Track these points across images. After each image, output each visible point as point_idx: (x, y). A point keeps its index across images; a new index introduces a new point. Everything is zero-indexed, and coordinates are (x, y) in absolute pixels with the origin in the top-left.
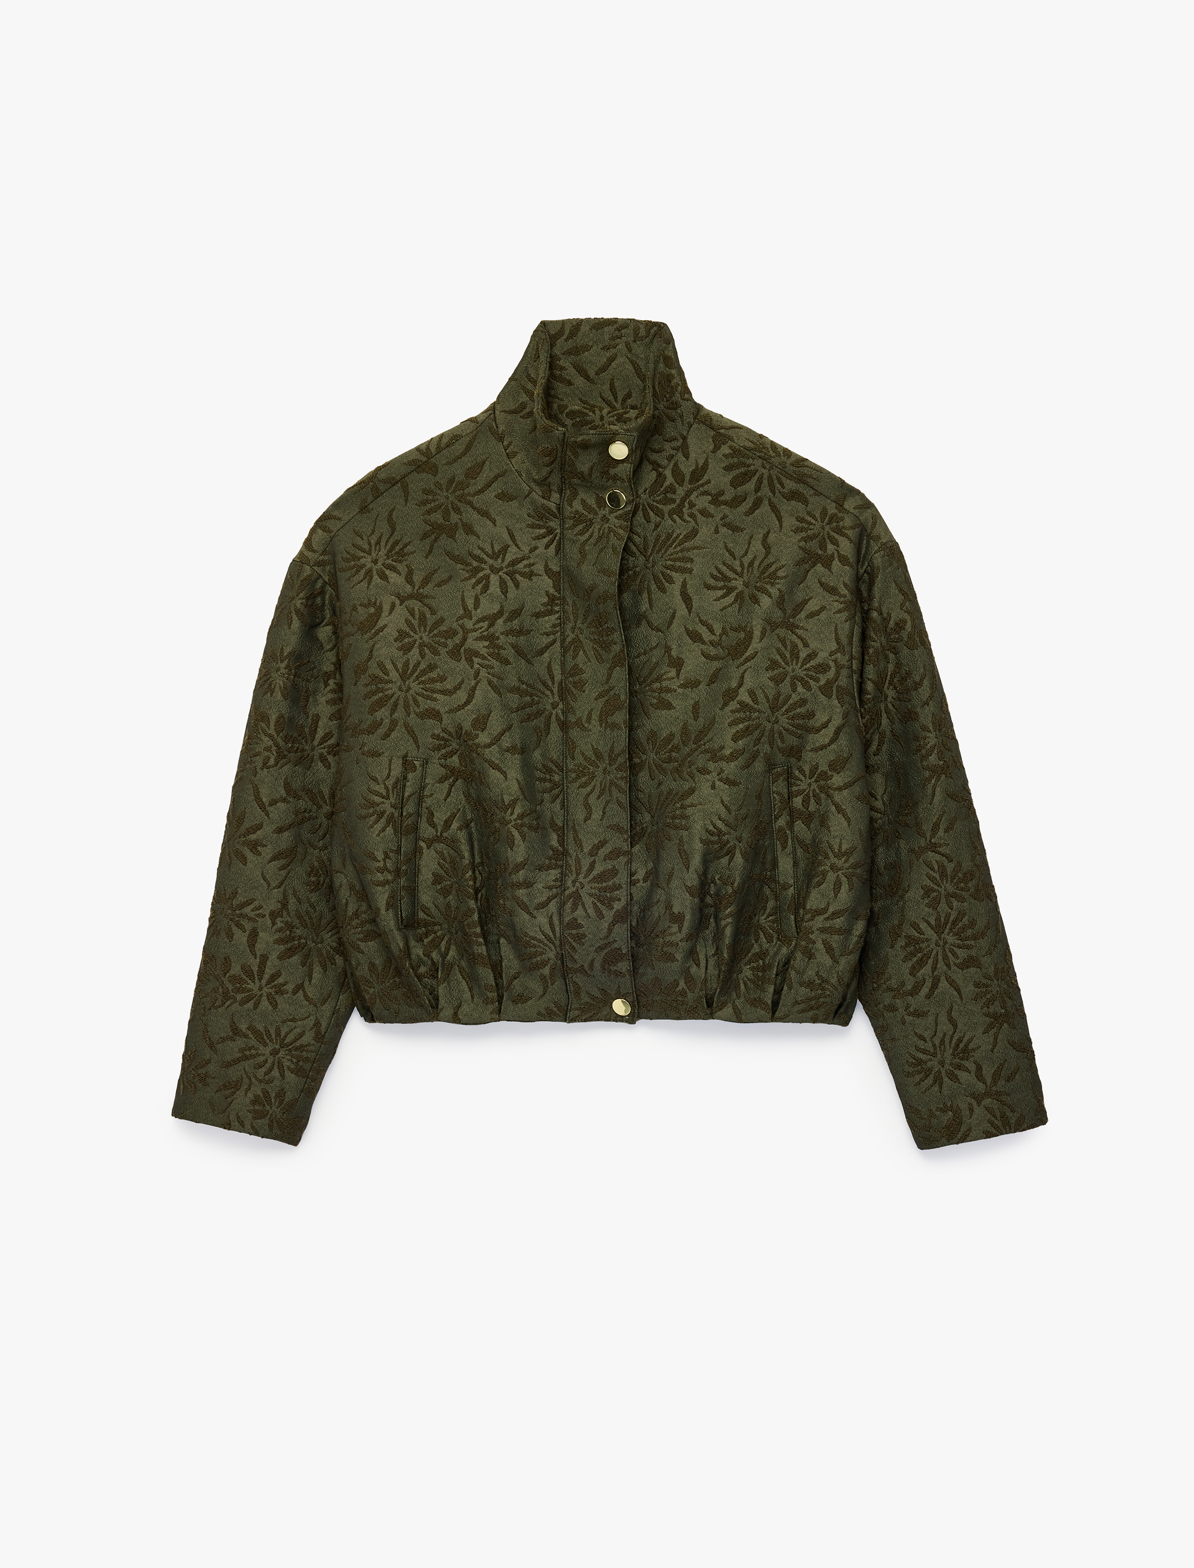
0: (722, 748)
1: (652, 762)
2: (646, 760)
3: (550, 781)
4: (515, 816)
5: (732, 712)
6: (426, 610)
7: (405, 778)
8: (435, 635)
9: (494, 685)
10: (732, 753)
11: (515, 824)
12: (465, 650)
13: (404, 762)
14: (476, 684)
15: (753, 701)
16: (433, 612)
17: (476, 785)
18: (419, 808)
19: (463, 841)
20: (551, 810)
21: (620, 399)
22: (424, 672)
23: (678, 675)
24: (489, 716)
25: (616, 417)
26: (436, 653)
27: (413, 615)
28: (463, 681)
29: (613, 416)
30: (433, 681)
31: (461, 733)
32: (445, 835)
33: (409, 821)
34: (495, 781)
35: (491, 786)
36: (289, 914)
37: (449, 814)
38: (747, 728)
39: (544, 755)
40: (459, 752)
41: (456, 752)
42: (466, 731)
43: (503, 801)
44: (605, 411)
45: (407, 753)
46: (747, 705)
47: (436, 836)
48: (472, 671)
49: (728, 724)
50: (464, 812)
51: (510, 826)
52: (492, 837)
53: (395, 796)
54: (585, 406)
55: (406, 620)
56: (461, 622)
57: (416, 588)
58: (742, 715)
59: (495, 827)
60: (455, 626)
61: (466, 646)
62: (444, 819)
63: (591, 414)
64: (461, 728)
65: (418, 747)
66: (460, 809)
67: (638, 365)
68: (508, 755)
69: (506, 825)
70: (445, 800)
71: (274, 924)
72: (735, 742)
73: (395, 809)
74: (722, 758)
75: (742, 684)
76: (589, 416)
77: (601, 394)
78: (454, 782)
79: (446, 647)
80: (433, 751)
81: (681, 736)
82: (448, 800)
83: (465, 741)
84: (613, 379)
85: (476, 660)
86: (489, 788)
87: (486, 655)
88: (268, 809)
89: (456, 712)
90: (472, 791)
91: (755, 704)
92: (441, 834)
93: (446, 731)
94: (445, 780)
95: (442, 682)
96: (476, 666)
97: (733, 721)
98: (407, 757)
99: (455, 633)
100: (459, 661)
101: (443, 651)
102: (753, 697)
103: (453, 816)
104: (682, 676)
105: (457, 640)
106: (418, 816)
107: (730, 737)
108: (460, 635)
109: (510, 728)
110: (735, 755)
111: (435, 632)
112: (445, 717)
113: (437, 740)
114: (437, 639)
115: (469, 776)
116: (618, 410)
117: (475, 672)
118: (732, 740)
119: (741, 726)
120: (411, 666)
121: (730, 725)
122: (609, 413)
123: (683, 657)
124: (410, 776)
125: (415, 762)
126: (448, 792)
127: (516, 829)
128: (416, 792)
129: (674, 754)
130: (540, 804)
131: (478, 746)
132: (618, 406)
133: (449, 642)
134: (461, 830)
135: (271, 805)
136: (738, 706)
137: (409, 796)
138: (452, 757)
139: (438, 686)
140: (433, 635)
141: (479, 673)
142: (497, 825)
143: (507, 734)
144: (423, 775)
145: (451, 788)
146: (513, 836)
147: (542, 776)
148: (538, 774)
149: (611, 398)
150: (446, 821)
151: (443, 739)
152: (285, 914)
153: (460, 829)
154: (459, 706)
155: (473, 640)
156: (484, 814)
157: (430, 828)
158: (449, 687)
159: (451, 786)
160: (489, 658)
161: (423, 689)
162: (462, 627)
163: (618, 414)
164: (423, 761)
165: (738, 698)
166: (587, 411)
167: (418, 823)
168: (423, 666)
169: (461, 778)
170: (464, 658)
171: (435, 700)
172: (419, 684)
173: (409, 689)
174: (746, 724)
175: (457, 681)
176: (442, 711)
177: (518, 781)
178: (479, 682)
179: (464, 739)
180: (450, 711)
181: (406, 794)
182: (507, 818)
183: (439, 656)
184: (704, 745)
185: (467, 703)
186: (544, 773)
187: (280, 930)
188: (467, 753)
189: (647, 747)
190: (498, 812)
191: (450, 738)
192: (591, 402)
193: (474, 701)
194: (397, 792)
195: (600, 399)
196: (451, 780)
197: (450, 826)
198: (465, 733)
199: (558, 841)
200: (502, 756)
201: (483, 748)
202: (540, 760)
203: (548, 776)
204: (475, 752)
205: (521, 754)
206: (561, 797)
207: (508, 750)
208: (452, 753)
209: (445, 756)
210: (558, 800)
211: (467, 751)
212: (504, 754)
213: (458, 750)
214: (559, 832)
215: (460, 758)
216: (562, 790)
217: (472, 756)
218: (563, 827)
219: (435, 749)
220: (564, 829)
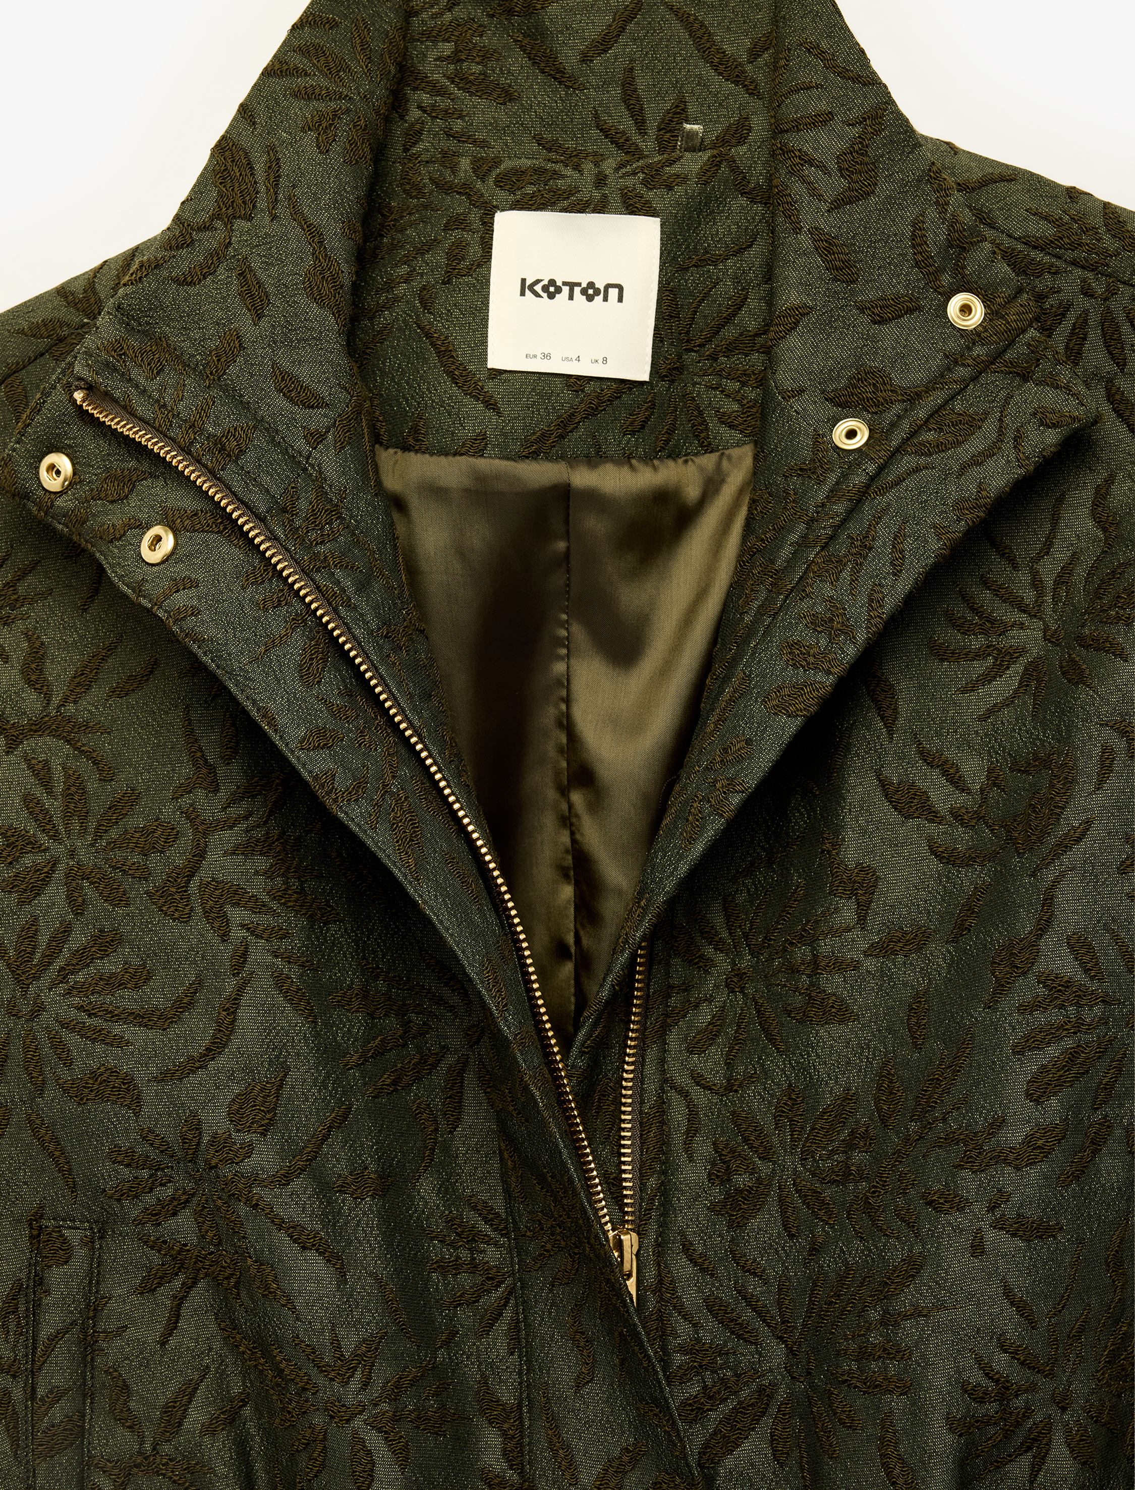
0: (999, 1124)
1: (790, 1182)
2: (771, 1177)
3: (473, 1267)
4: (375, 1391)
5: (1024, 1009)
6: (84, 766)
7: (39, 1281)
8: (113, 845)
9: (294, 988)
10: (1029, 1140)
11: (375, 1416)
12: (203, 886)
13: (35, 1233)
14: (240, 990)
15: (1086, 971)
16: (107, 775)
17: (251, 1298)
18: (84, 1374)
19: (221, 1469)
20: (478, 1357)
21: (652, 126)
22: (82, 958)
23: (862, 919)
24: (281, 1087)
25: (641, 176)
26: (116, 897)
27: (46, 782)
28: (198, 984)
29: (634, 173)
30: (111, 983)
31: (198, 1144)
32: (166, 1448)
33: (57, 1413)
34: (312, 1286)
35: (299, 1303)
37: (174, 1386)
38: (1073, 1055)
39: (447, 1189)
40: (195, 1200)
41: (187, 1201)
42: (215, 1136)
43: (337, 1345)
44: (609, 166)
45: (42, 1207)
46: (1068, 984)
47: (140, 1453)
48: (226, 952)
49: (1014, 1046)
50: (222, 1375)
51: (358, 1422)
52: (304, 1456)
53: (11, 1338)
54: (553, 156)
55: (28, 800)
56: (185, 801)
57: (56, 700)
58: (1054, 1016)
59: (311, 1426)
60: (168, 812)
61: (204, 874)
62: (162, 1401)
63: (569, 172)
64: (198, 1128)
65: (73, 1189)
66: (208, 1367)
67: (702, 24)
68: (345, 1201)
69: (348, 1421)
70: (163, 1344)
72: (1038, 1102)
73: (14, 1377)
74: (1000, 1158)
75: (1049, 921)
76: (563, 177)
77: (596, 116)
78: (188, 1287)
79: (146, 879)
80: (119, 1200)
81: (877, 1100)
82: (172, 1342)
83: (211, 1168)
84: (632, 69)
85: (237, 915)
86: (293, 1309)
87: (266, 899)
89: (181, 1079)
90: (240, 1315)
91: (1092, 978)
92: (154, 1449)
93: (151, 1137)
94: (160, 1285)
95: (137, 987)
96: (238, 933)
97: (1027, 1037)
98: (41, 1217)
99: (172, 836)
100: (185, 919)
101: (138, 891)
102: (1086, 958)
103: (189, 1391)
104: (875, 921)
105: (178, 856)
106: (85, 1396)
107: (1021, 1086)
108: (186, 841)
109: (345, 1117)
110: (1040, 1143)
111: (114, 834)
112: (149, 1093)
113: (127, 1166)
114: (119, 855)
115: (228, 1271)
116: (647, 156)
117: (235, 951)
118: (1028, 1095)
119: (1053, 1051)
120: (43, 939)
121: (1019, 1051)
122: (621, 166)
123: (875, 864)
124: (56, 1275)
125: (66, 1232)
126: (169, 1319)
127: (379, 1430)
128: (74, 1323)
129: (857, 1157)
130: (447, 1343)
131: (254, 1179)
132: (648, 145)
133: (155, 862)
134: (213, 1433)
136: (1041, 990)
137: (54, 1338)
138: (175, 1214)
139: (127, 999)
140: (108, 843)
141: (245, 954)
142: (318, 1420)
143: (337, 1137)
144: (93, 1272)
145: (179, 1306)
146: (369, 1453)
147: (447, 1254)
148: (436, 1250)
149: (627, 124)
150: (167, 1410)
151: (145, 1162)
153: (210, 1430)
154: (191, 1059)
155: (226, 853)
156: (278, 1385)
157: (120, 1430)
158: (159, 1001)
159: (179, 1301)
160: (274, 905)
161: (80, 1008)
162: (191, 815)
163: (648, 166)
164: (91, 1229)
165: (1041, 966)
166: (557, 167)
167: (83, 1415)
168: (79, 939)
169: (207, 1275)
170: (199, 910)
171: (119, 1042)
172: (69, 993)
173: (38, 1009)
174: (1069, 1043)
175: (182, 984)
176: (141, 1076)
177: (378, 1280)
178: (246, 983)
179: (206, 1162)
180: (164, 1077)
181: (45, 1332)
182: (350, 1400)
183: (127, 905)
184: (944, 1120)
185: (211, 1053)
186: (452, 1244)
188: (219, 1203)
189: (775, 1140)
190: (321, 1381)
191: (166, 1159)
192: (571, 144)
193: (236, 1042)
194: (18, 1325)
195: (594, 132)
196: (177, 1283)
197: (180, 1424)
198: (212, 1143)
199: (505, 1452)
200: (326, 1207)
201: (266, 1187)
202: (438, 1206)
203: (464, 1254)
204: (243, 1200)
205: (380, 1196)
206: (508, 1314)
207: (342, 1186)
208: (175, 1203)
209: (156, 1215)
210: (502, 1326)
211: (220, 1198)
212: (331, 1198)
213: (193, 1195)
214: (506, 1426)
215: (201, 1220)
216: (510, 1293)
217: (233, 1212)
218: (520, 1405)
219: (122, 1195)
220: (521, 1414)
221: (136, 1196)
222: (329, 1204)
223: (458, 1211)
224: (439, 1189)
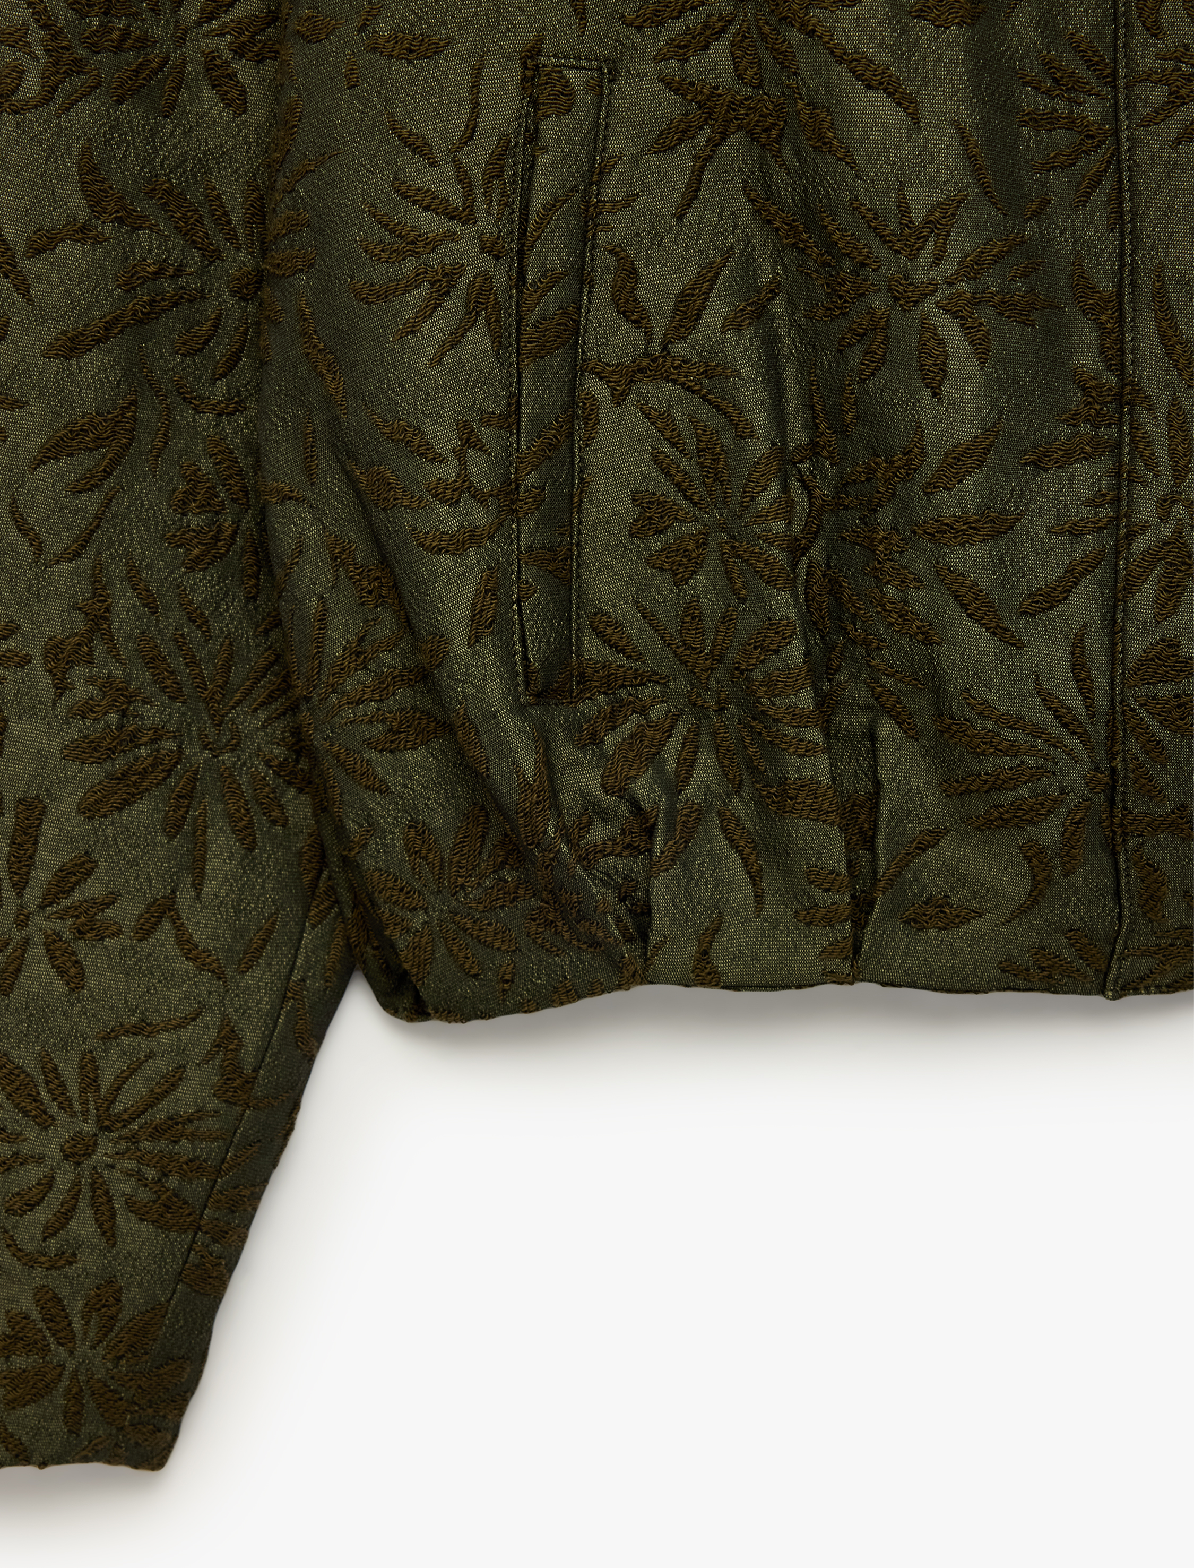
3: (1071, 123)
4: (950, 268)
7: (533, 136)
11: (950, 298)
13: (529, 73)
17: (797, 154)
18: (583, 253)
19: (747, 371)
20: (1074, 232)
32: (679, 349)
33: (550, 303)
34: (875, 135)
35: (859, 157)
36: (113, 649)
37: (693, 270)
39: (1047, 23)
40: (733, 29)
41: (723, 30)
43: (904, 209)
45: (540, 40)
47: (646, 354)
50: (748, 261)
51: (929, 305)
52: (858, 349)
53: (495, 208)
59: (871, 311)
62: (677, 289)
65: (582, 15)
66: (732, 248)
68: (925, 30)
69: (916, 303)
70: (680, 218)
71: (62, 687)
73: (497, 258)
78: (715, 143)
80: (639, 28)
82: (691, 216)
86: (852, 165)
88: (27, 266)
90: (780, 177)
92: (665, 348)
94: (681, 141)
98: (539, 53)
103: (709, 275)
106: (582, 283)
115: (770, 120)
124: (550, 128)
125: (571, 75)
126: (688, 185)
127: (955, 315)
128: (574, 189)
130: (1037, 214)
134: (738, 328)
135: (35, 251)
137: (550, 208)
138: (706, 47)
142: (879, 303)
144: (598, 125)
145: (702, 168)
146: (941, 342)
147: (1043, 104)
148: (1028, 100)
150: (684, 298)
152: (100, 649)
153: (734, 324)
156: (825, 264)
157: (625, 326)
159: (702, 162)
164: (600, 69)
167: (580, 308)
169: (739, 128)
177: (961, 131)
181: (539, 200)
182: (920, 276)
186: (1047, 93)
187: (85, 711)
188: (766, 29)
190: (884, 253)
194: (503, 193)
196: (701, 140)
197: (699, 316)
199: (1102, 351)
200: (900, 36)
201: (826, 9)
202: (1035, 43)
203: (1061, 106)
204: (797, 25)
205: (968, 24)
206: (1108, 183)
207: (922, 11)
208: (708, 32)
209: (685, 46)
210: (1099, 197)
211: (767, 23)
212: (907, 24)
213: (730, 22)
214: (1103, 318)
215: (739, 53)
216: (1113, 155)
217: (784, 41)
218: (1120, 295)
219: (644, 21)
220: (1121, 304)
221: (661, 23)
222: (904, 32)
223: (1057, 51)
224: (1038, 22)
